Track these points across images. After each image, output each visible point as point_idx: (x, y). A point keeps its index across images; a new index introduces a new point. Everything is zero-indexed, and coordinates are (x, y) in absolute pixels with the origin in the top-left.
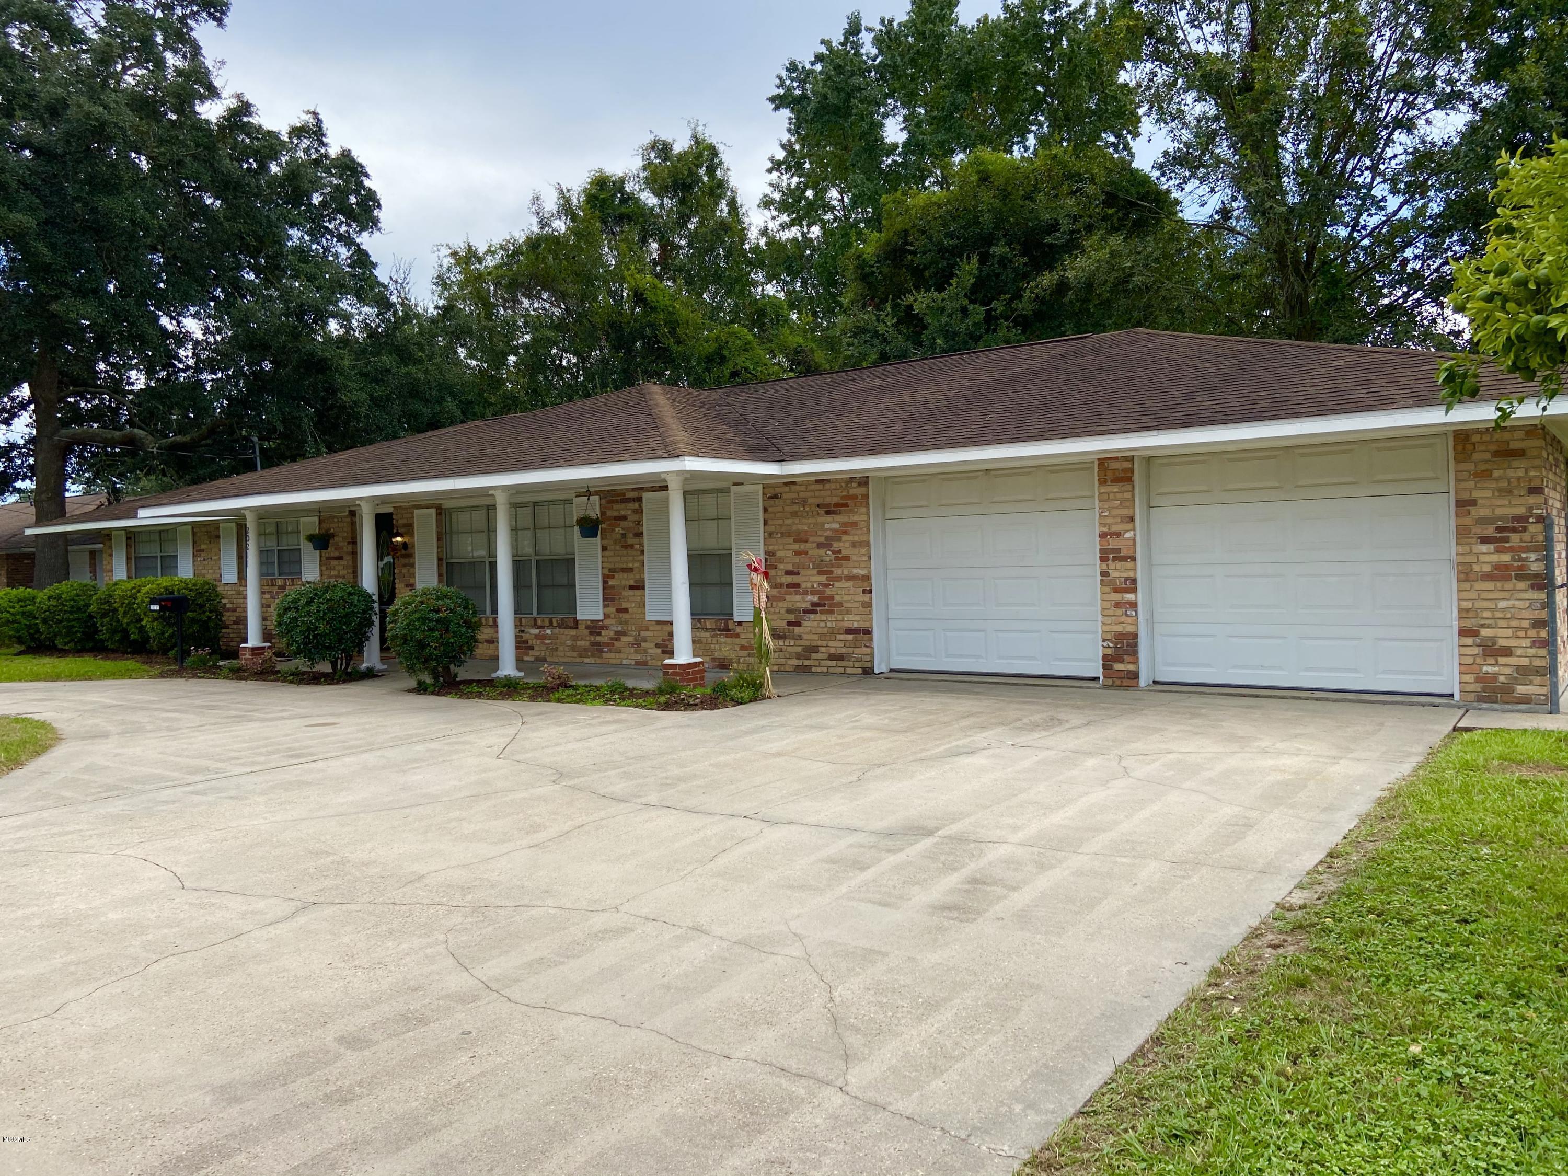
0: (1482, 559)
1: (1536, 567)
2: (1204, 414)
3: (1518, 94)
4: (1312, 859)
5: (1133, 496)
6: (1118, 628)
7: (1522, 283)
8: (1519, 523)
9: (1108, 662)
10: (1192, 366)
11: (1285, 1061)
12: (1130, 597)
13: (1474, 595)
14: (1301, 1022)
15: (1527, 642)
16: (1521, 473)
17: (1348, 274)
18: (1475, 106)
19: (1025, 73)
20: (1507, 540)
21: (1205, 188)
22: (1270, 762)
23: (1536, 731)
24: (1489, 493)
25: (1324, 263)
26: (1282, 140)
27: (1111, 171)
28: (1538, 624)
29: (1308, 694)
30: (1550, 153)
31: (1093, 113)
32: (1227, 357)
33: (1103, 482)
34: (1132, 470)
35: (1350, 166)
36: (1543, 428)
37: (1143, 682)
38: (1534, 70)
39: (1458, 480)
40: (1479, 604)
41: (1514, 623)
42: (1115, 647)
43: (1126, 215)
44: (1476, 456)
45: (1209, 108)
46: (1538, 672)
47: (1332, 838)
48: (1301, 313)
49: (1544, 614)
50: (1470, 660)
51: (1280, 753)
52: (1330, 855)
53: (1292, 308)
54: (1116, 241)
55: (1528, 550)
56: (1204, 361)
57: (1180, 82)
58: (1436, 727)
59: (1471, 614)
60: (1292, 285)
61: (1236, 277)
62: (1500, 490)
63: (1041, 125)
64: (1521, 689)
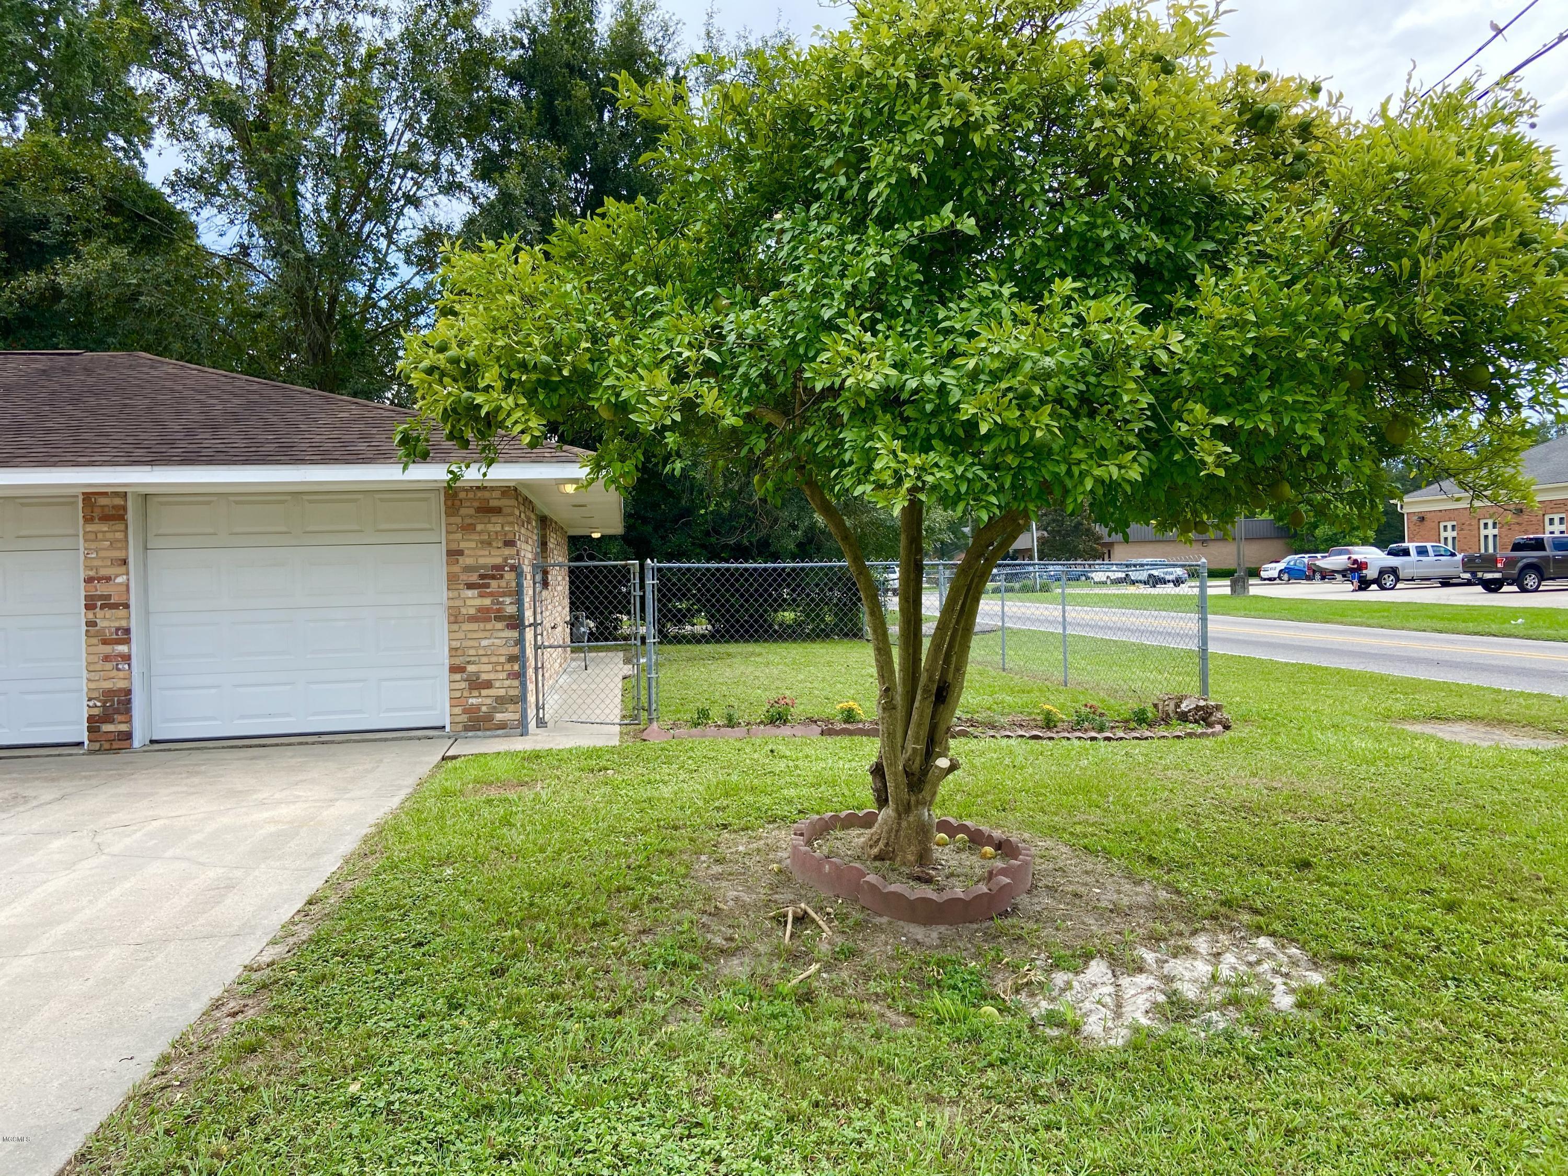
0: (469, 602)
1: (511, 610)
2: (205, 452)
3: (505, 198)
4: (287, 911)
5: (126, 536)
6: (108, 685)
7: (455, 361)
8: (496, 572)
9: (94, 724)
10: (198, 401)
11: (221, 1139)
12: (123, 649)
13: (461, 635)
14: (245, 1091)
15: (503, 675)
16: (498, 528)
17: (367, 332)
18: (474, 199)
19: (11, 43)
20: (487, 586)
21: (223, 218)
22: (266, 815)
23: (507, 753)
24: (473, 545)
25: (344, 317)
26: (301, 188)
27: (113, 176)
28: (512, 659)
29: (315, 738)
30: (481, 250)
31: (98, 110)
32: (236, 395)
33: (88, 520)
34: (124, 508)
35: (366, 229)
36: (516, 489)
37: (137, 743)
38: (516, 181)
39: (448, 532)
40: (465, 644)
41: (494, 659)
42: (104, 706)
43: (135, 228)
44: (463, 511)
45: (225, 137)
46: (512, 700)
47: (312, 885)
48: (324, 363)
49: (516, 650)
50: (458, 694)
51: (279, 803)
52: (310, 903)
53: (315, 356)
54: (119, 253)
55: (504, 595)
56: (212, 397)
57: (193, 102)
58: (426, 759)
59: (460, 652)
60: (313, 332)
61: (260, 316)
62: (482, 542)
63: (33, 106)
64: (499, 716)
